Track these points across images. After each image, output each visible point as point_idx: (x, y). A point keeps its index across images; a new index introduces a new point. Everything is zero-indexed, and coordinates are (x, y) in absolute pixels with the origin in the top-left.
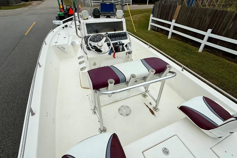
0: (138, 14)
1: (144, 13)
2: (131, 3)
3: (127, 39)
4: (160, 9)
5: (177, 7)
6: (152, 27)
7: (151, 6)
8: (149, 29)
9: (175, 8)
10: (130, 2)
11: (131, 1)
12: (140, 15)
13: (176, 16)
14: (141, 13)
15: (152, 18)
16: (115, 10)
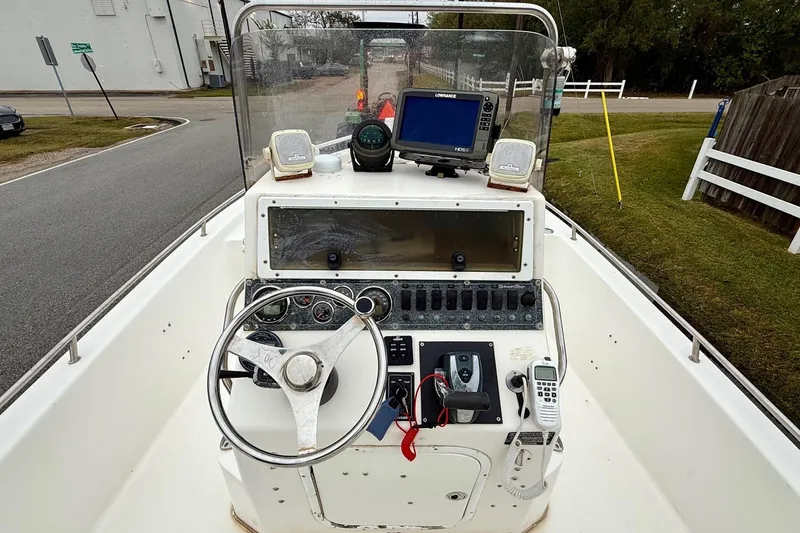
0: (645, 130)
1: (669, 127)
2: (621, 91)
3: (535, 329)
4: (761, 119)
6: (703, 189)
7: (711, 105)
8: (688, 193)
10: (619, 87)
11: (623, 83)
12: (651, 136)
14: (659, 128)
15: (707, 149)
16: (482, 136)
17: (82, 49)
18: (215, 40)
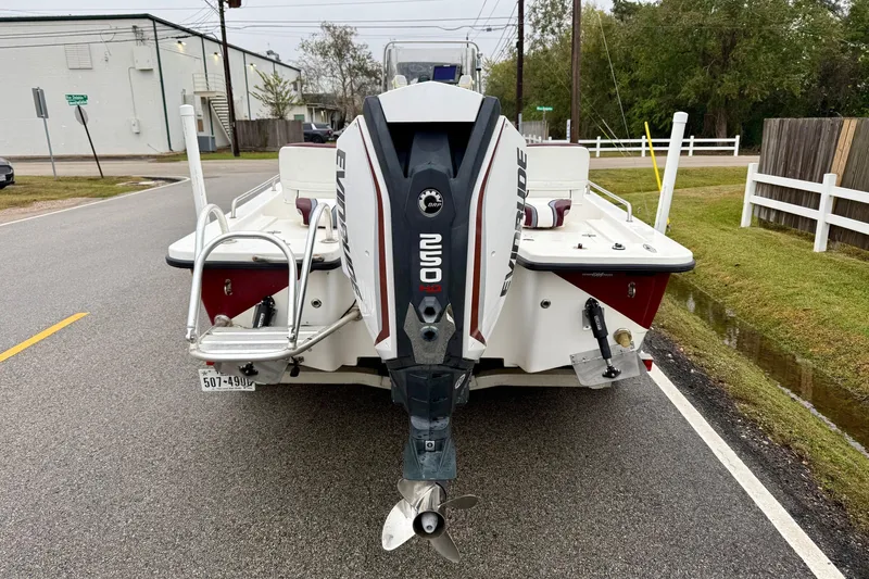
2: (736, 148)
5: (841, 127)
6: (756, 214)
8: (746, 221)
9: (836, 133)
10: (732, 144)
11: (737, 139)
13: (840, 161)
15: (753, 175)
16: (457, 76)
17: (78, 101)
18: (206, 96)
